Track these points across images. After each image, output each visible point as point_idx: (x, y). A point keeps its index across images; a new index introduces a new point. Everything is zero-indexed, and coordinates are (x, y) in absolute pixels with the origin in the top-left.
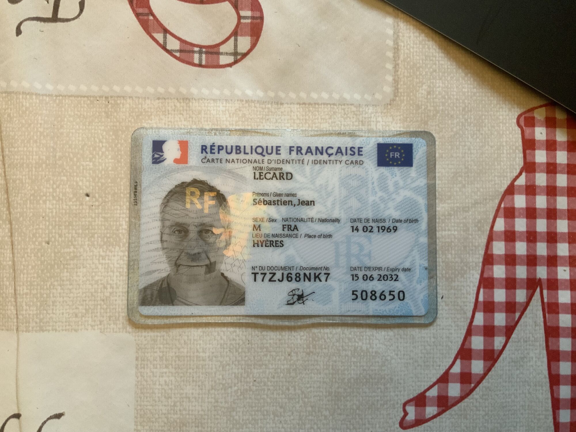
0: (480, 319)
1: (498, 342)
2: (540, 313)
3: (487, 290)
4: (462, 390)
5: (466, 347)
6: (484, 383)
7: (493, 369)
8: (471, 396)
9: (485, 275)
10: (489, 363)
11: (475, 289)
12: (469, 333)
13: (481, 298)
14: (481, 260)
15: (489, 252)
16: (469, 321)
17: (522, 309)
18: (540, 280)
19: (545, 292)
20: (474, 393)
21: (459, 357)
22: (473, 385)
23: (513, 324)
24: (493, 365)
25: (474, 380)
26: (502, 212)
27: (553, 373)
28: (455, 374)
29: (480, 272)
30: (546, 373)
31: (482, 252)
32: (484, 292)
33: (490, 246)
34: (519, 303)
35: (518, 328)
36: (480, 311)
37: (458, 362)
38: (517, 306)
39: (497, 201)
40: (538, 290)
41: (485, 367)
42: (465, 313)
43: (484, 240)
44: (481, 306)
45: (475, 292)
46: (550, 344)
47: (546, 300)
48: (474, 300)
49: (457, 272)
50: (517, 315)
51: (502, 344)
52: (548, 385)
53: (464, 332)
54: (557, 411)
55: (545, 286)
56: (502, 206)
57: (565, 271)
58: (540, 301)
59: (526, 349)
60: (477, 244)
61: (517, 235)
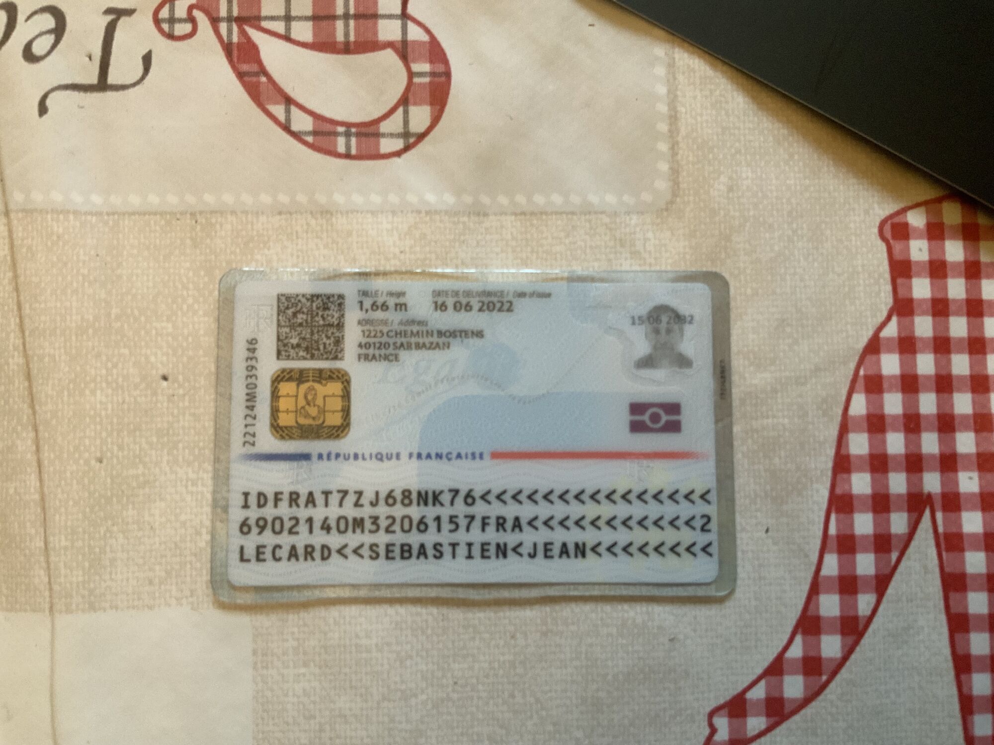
0: (831, 565)
1: (864, 602)
2: (933, 552)
3: (842, 516)
4: (806, 687)
5: (810, 613)
6: (844, 673)
7: (858, 649)
8: (821, 697)
9: (839, 491)
10: (850, 640)
11: (823, 514)
12: (815, 589)
13: (832, 530)
14: (830, 465)
15: (843, 452)
16: (813, 568)
17: (902, 546)
18: (929, 496)
19: (939, 516)
20: (827, 691)
21: (800, 630)
22: (824, 678)
23: (887, 571)
24: (857, 643)
25: (827, 669)
26: (861, 383)
27: (960, 652)
28: (794, 660)
29: (828, 485)
30: (947, 651)
31: (831, 452)
32: (838, 521)
33: (844, 440)
34: (897, 535)
35: (897, 577)
36: (831, 552)
37: (799, 639)
38: (894, 542)
39: (852, 366)
40: (927, 513)
41: (843, 646)
42: (807, 556)
43: (833, 431)
44: (832, 544)
45: (822, 519)
46: (952, 603)
47: (941, 529)
48: (819, 533)
49: (790, 488)
50: (894, 556)
51: (872, 606)
52: (952, 674)
53: (806, 587)
54: (969, 718)
55: (938, 504)
56: (862, 372)
57: (971, 478)
58: (931, 531)
59: (912, 614)
60: (822, 438)
61: (888, 421)
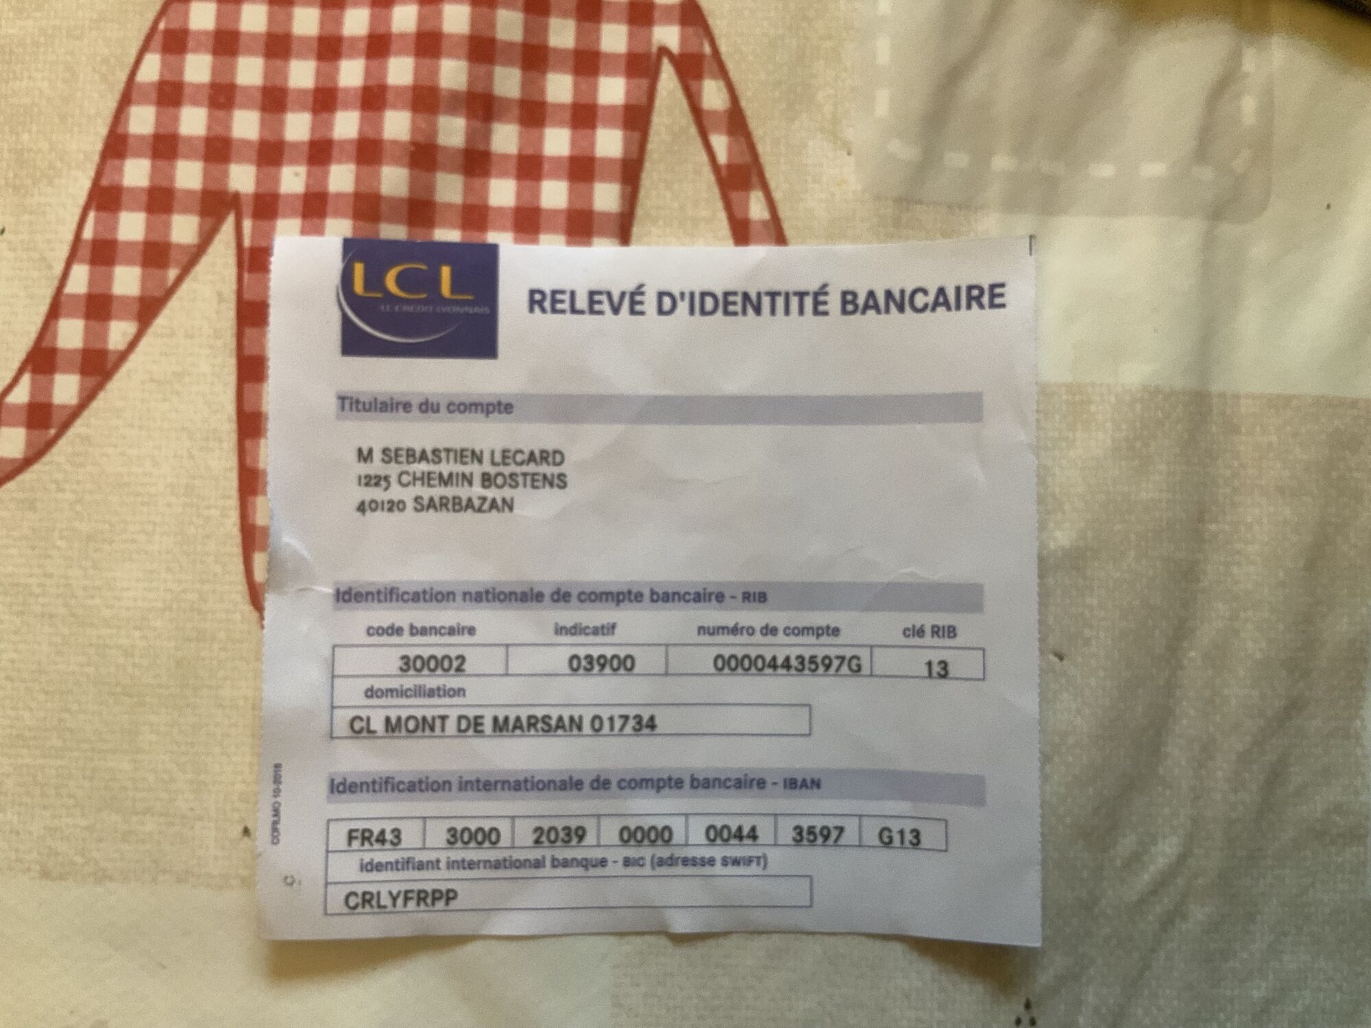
1: (119, 332)
2: (231, 272)
3: (103, 215)
4: (29, 444)
5: (45, 344)
6: (78, 427)
7: (102, 395)
8: (47, 458)
9: (105, 182)
10: (91, 381)
11: (77, 212)
12: (55, 312)
13: (88, 234)
14: (99, 146)
15: (120, 130)
16: (55, 283)
17: (185, 259)
18: (237, 196)
19: (247, 224)
20: (55, 450)
21: (30, 367)
22: (53, 432)
23: (158, 293)
24: (100, 386)
25: (57, 418)
27: (248, 408)
28: (17, 407)
29: (92, 174)
30: (230, 408)
31: (103, 130)
32: (97, 222)
33: (123, 116)
34: (179, 246)
35: (174, 303)
36: (82, 261)
37: (26, 379)
38: (174, 254)
39: (151, 16)
40: (230, 220)
41: (82, 389)
42: (50, 267)
43: (111, 103)
44: (85, 252)
45: (76, 218)
46: (246, 342)
47: (247, 243)
49: (38, 174)
50: (172, 273)
51: (129, 338)
52: (234, 437)
54: (251, 499)
55: (247, 209)
56: (162, 26)
57: (297, 174)
58: (233, 245)
59: (191, 354)
60: (93, 112)
61: (187, 91)
